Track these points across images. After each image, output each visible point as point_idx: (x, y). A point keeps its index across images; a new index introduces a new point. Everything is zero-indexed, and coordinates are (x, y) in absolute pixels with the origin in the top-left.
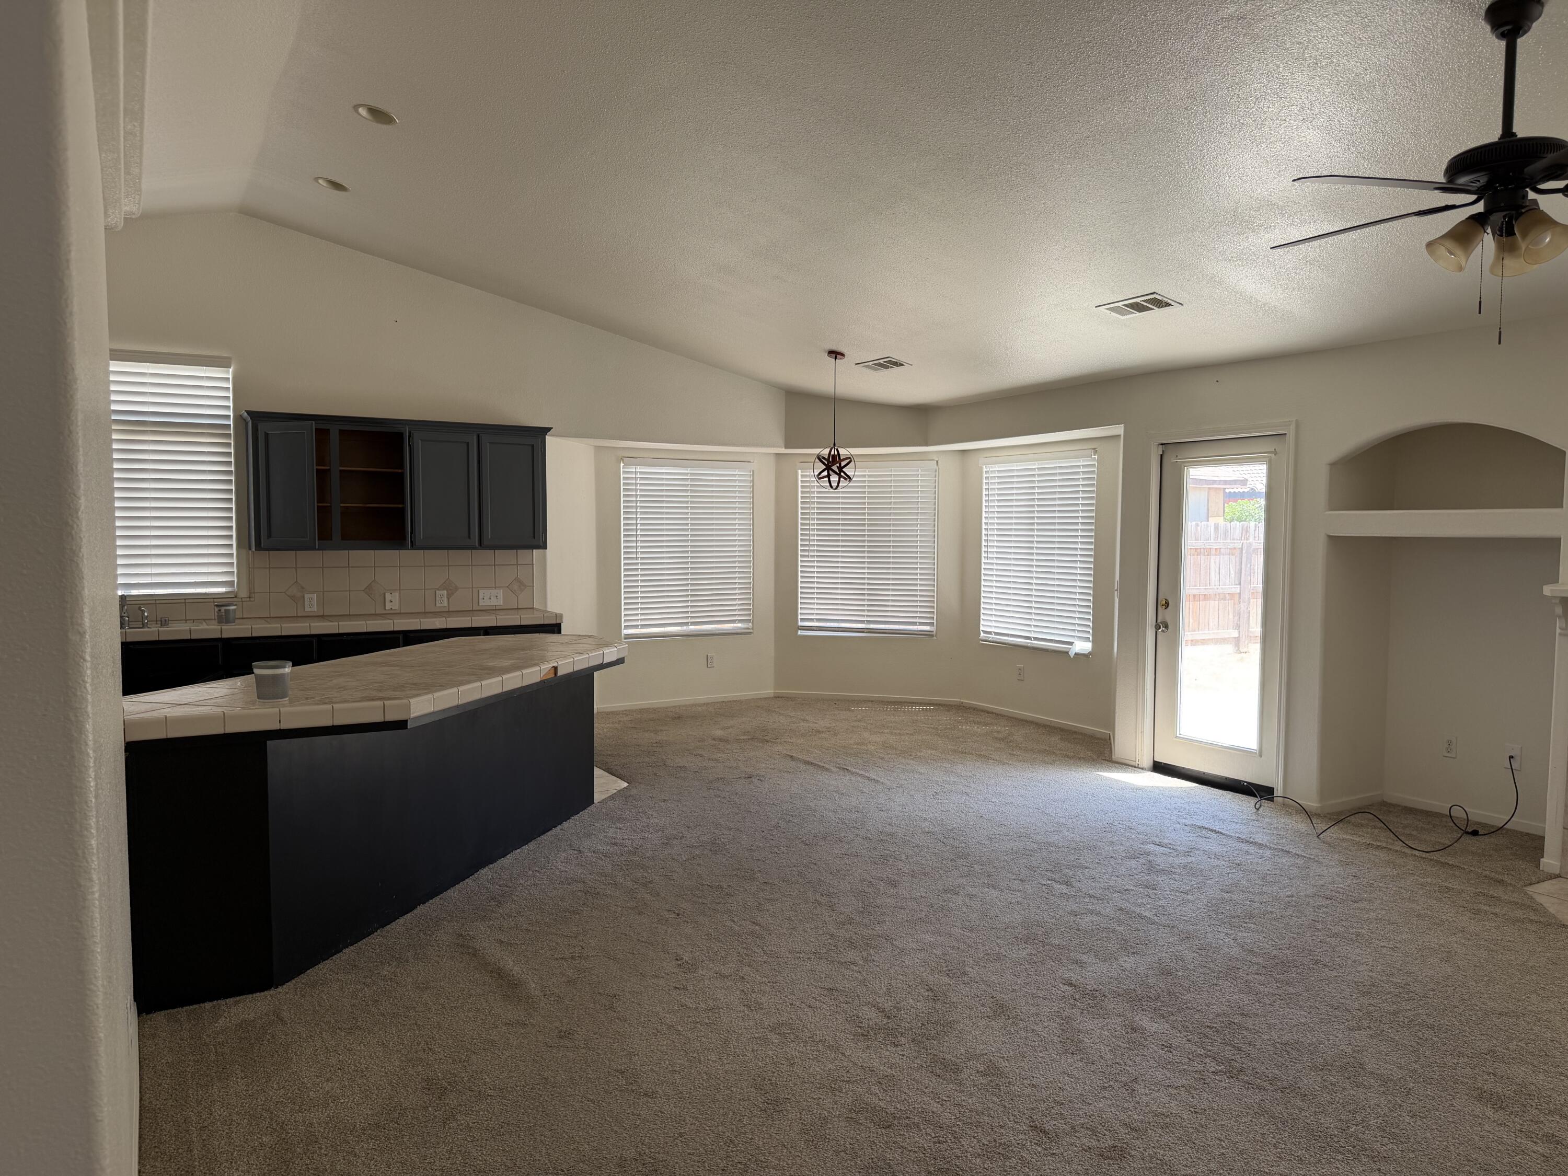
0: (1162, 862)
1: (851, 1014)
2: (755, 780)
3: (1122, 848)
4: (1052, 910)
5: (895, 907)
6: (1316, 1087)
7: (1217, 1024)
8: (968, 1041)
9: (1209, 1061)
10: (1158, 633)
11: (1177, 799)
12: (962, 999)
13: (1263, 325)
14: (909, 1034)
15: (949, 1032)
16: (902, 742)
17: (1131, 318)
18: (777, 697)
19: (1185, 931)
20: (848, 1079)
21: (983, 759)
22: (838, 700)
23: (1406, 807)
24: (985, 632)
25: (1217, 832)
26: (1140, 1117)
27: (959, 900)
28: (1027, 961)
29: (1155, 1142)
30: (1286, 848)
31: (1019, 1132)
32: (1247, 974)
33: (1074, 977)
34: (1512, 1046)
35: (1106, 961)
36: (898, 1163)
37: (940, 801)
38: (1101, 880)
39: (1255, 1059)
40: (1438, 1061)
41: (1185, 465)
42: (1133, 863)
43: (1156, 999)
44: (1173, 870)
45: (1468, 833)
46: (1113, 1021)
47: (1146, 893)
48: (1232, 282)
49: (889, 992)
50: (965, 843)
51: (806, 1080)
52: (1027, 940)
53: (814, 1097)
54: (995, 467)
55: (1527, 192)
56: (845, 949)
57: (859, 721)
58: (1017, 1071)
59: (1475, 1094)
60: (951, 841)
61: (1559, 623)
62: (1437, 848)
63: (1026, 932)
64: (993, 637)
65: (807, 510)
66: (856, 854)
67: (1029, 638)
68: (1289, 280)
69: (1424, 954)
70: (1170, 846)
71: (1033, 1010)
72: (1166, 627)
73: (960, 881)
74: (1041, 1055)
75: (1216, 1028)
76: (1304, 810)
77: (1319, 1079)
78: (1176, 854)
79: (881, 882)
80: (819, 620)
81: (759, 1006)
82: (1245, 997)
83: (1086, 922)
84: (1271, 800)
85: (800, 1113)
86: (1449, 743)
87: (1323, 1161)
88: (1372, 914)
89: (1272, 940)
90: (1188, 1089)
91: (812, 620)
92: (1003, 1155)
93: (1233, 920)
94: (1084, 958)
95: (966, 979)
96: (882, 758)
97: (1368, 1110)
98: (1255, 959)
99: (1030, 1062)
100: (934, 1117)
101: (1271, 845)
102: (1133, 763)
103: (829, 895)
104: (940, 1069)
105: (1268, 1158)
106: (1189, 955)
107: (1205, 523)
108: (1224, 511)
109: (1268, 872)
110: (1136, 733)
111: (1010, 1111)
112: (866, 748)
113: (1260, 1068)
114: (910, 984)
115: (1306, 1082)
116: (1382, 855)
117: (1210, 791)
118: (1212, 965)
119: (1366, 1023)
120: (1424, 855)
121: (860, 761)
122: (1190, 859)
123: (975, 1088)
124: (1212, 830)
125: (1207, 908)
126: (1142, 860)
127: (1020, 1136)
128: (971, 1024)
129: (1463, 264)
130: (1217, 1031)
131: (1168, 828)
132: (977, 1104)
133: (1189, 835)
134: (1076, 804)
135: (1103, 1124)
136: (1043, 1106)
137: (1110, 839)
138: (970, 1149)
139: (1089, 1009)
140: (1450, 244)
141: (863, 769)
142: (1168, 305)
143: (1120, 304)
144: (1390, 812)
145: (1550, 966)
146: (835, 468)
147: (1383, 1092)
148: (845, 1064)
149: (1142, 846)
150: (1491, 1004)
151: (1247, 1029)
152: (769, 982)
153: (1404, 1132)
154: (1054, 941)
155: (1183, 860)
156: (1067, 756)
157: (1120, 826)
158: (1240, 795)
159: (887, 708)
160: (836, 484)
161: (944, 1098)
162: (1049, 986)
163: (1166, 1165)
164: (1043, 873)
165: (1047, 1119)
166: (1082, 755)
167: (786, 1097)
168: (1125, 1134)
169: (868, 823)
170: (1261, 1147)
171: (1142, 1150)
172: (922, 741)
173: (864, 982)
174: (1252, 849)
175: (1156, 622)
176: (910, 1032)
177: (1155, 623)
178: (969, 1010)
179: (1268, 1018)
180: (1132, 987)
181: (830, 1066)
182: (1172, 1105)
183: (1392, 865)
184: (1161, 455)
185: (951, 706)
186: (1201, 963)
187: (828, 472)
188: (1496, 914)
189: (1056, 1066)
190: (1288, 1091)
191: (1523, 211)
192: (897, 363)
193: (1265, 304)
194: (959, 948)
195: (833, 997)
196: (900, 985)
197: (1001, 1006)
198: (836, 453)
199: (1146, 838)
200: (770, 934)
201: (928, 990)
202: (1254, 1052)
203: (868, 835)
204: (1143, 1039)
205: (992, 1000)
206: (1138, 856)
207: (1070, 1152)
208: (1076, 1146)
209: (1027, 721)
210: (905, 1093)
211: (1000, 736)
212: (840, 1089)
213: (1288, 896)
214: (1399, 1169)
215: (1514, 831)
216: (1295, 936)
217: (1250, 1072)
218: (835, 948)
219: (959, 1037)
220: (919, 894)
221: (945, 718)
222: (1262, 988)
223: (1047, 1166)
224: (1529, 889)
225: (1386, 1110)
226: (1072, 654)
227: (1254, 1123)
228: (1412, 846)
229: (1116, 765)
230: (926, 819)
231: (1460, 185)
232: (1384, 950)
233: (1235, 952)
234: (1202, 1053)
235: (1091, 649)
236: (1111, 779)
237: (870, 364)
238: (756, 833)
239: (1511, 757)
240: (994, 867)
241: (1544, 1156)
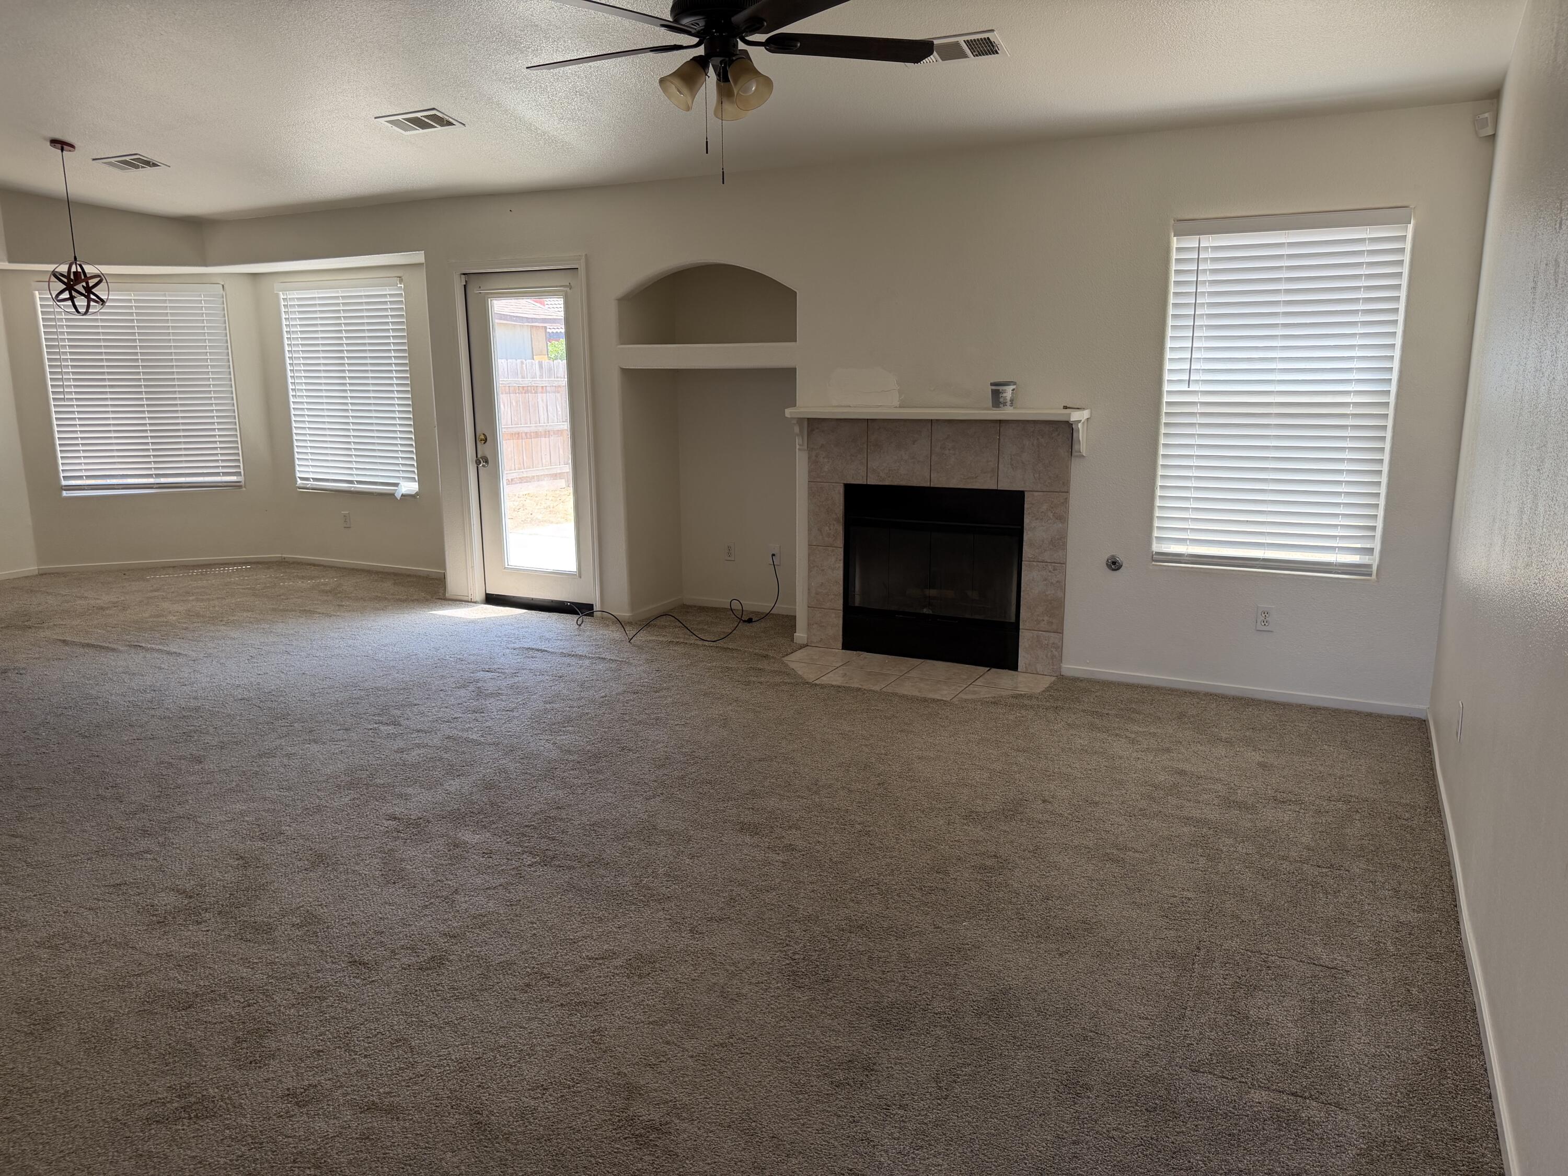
0: (490, 687)
1: (144, 905)
2: (12, 675)
3: (453, 680)
4: (378, 752)
5: (200, 784)
6: (617, 854)
7: (534, 821)
8: (283, 898)
9: (525, 857)
10: (479, 468)
11: (507, 627)
12: (277, 859)
13: (545, 154)
14: (214, 907)
15: (261, 895)
16: (211, 609)
17: (414, 135)
18: (42, 574)
19: (509, 745)
20: (140, 972)
21: (308, 614)
22: (129, 570)
23: (700, 607)
24: (301, 479)
25: (542, 651)
26: (459, 924)
27: (276, 762)
28: (350, 806)
29: (472, 942)
30: (603, 656)
31: (338, 971)
32: (564, 772)
33: (398, 811)
34: (767, 784)
35: (431, 788)
36: (201, 1040)
37: (256, 665)
38: (430, 714)
39: (566, 844)
40: (713, 809)
41: (490, 296)
42: (462, 692)
43: (479, 813)
44: (500, 691)
45: (744, 621)
46: (437, 842)
47: (474, 718)
48: (510, 106)
49: (191, 872)
50: (285, 703)
51: (86, 987)
52: (351, 785)
53: (97, 1002)
54: (294, 294)
55: (737, 41)
56: (137, 839)
57: (155, 591)
58: (336, 914)
59: (738, 827)
60: (269, 704)
61: (798, 441)
62: (722, 636)
63: (350, 778)
64: (311, 483)
65: (54, 342)
66: (152, 737)
67: (351, 482)
68: (563, 109)
69: (707, 725)
70: (498, 670)
71: (355, 851)
72: (487, 462)
73: (278, 742)
74: (361, 892)
75: (533, 825)
76: (618, 621)
77: (620, 847)
78: (503, 677)
79: (182, 761)
80: (88, 477)
81: (22, 924)
82: (560, 792)
83: (414, 756)
84: (591, 615)
85: (79, 1023)
86: (729, 548)
87: (619, 915)
88: (669, 699)
89: (587, 737)
90: (505, 887)
91: (80, 477)
92: (319, 997)
93: (554, 727)
94: (410, 790)
95: (281, 838)
96: (186, 629)
97: (658, 862)
98: (571, 757)
99: (350, 902)
100: (243, 983)
101: (590, 655)
102: (466, 598)
103: (115, 786)
104: (250, 933)
105: (573, 927)
106: (511, 766)
107: (530, 361)
108: (548, 349)
109: (587, 679)
110: (467, 569)
111: (328, 954)
112: (166, 620)
113: (571, 851)
114: (217, 857)
115: (609, 852)
116: (680, 649)
117: (538, 615)
118: (532, 770)
119: (659, 791)
120: (712, 644)
121: (158, 635)
122: (516, 679)
123: (291, 942)
124: (538, 650)
125: (531, 721)
126: (471, 688)
127: (339, 975)
128: (287, 881)
129: (690, 102)
130: (535, 828)
131: (498, 655)
132: (292, 957)
133: (516, 657)
134: (408, 646)
135: (423, 940)
136: (363, 940)
137: (441, 674)
138: (284, 1002)
139: (413, 837)
140: (677, 82)
141: (161, 644)
142: (449, 124)
143: (400, 117)
144: (688, 612)
145: (797, 716)
146: (79, 287)
147: (670, 845)
148: (137, 957)
149: (472, 675)
150: (753, 754)
151: (561, 819)
152: (34, 896)
153: (684, 872)
154: (378, 781)
155: (511, 681)
156: (400, 600)
157: (451, 659)
158: (565, 615)
159: (192, 573)
160: (85, 310)
161: (255, 961)
162: (372, 825)
163: (482, 959)
164: (370, 718)
165: (367, 951)
166: (415, 597)
167: (60, 1010)
168: (444, 943)
169: (168, 701)
170: (567, 918)
171: (460, 953)
172: (236, 604)
173: (161, 869)
174: (573, 661)
175: (477, 457)
176: (216, 906)
177: (475, 458)
178: (284, 868)
179: (580, 806)
180: (456, 807)
181: (118, 964)
182: (490, 904)
183: (687, 656)
184: (465, 285)
185: (272, 562)
186: (523, 771)
187: (70, 294)
188: (761, 683)
189: (377, 899)
190: (593, 864)
191: (734, 58)
192: (149, 162)
193: (545, 133)
194: (275, 809)
195: (120, 892)
196: (205, 861)
197: (320, 856)
198: (79, 270)
199: (476, 666)
200: (36, 843)
201: (238, 859)
202: (566, 839)
203: (168, 714)
204: (465, 852)
205: (310, 852)
206: (468, 684)
207: (390, 975)
208: (396, 968)
209: (357, 570)
210: (210, 968)
211: (328, 588)
212: (130, 985)
213: (602, 697)
214: (678, 904)
215: (778, 614)
216: (607, 730)
217: (562, 856)
218: (124, 841)
219: (273, 897)
220: (230, 764)
221: (264, 576)
222: (575, 781)
223: (366, 995)
224: (786, 658)
225: (671, 858)
226: (398, 496)
227: (563, 900)
228: (704, 638)
229: (450, 602)
230: (239, 686)
231: (684, 25)
232: (677, 728)
233: (554, 754)
234: (519, 851)
235: (417, 490)
236: (444, 616)
237: (113, 160)
238: (15, 735)
239: (773, 555)
240: (317, 722)
241: (783, 862)
